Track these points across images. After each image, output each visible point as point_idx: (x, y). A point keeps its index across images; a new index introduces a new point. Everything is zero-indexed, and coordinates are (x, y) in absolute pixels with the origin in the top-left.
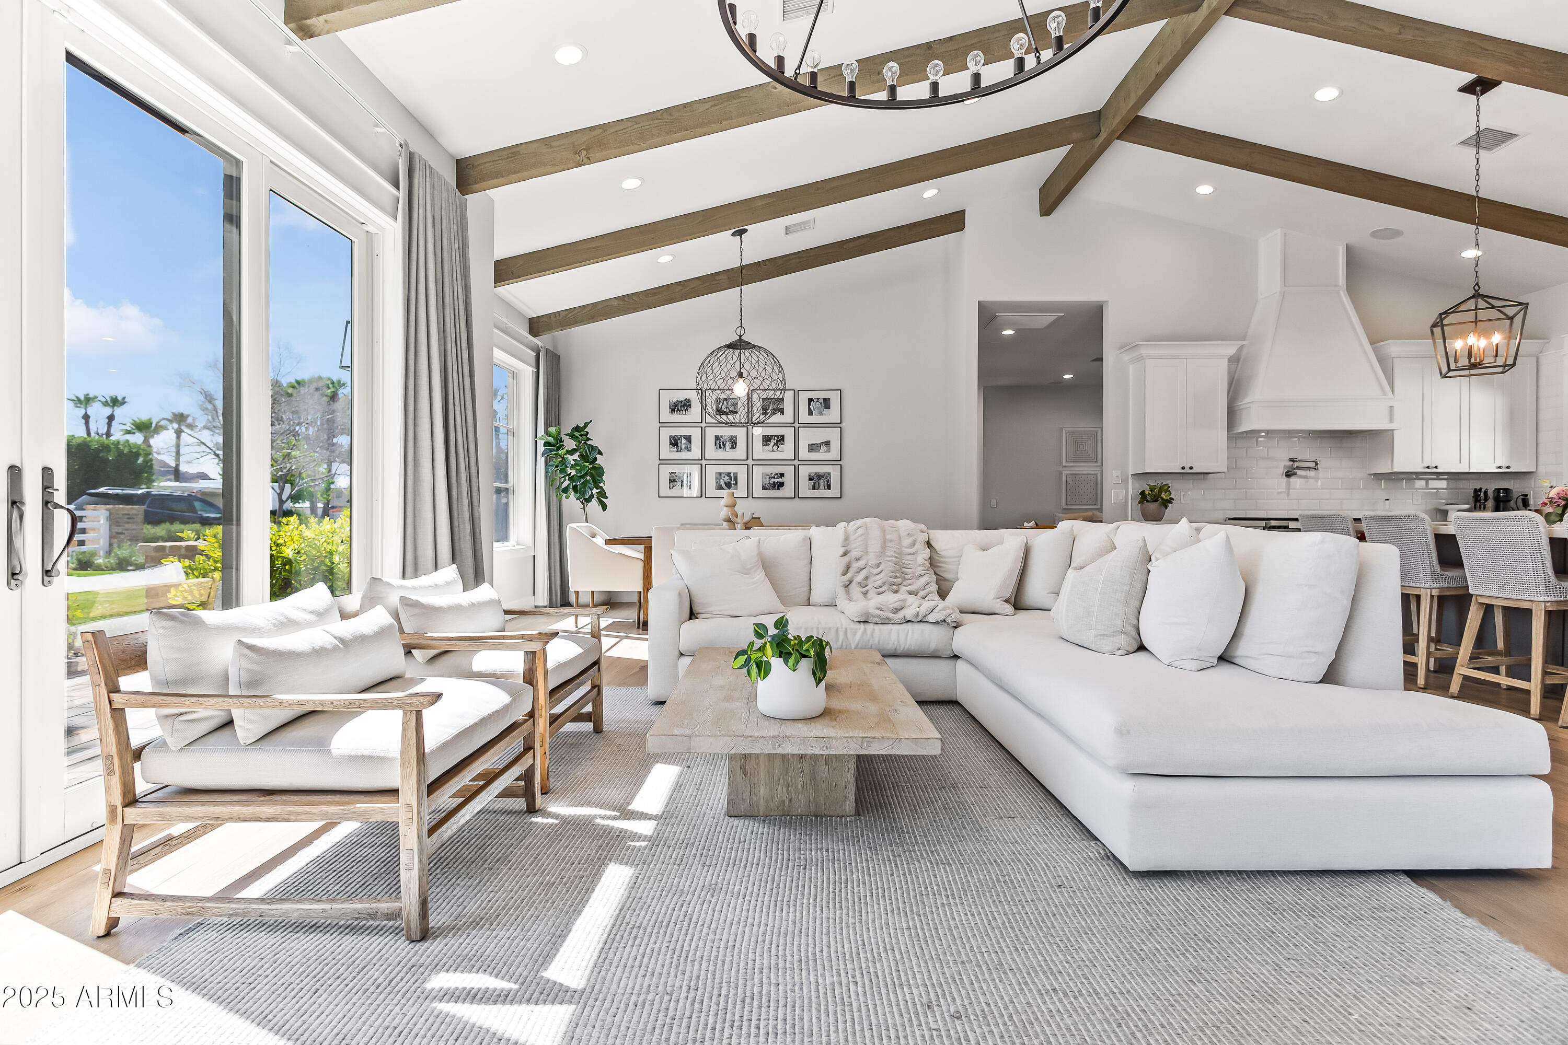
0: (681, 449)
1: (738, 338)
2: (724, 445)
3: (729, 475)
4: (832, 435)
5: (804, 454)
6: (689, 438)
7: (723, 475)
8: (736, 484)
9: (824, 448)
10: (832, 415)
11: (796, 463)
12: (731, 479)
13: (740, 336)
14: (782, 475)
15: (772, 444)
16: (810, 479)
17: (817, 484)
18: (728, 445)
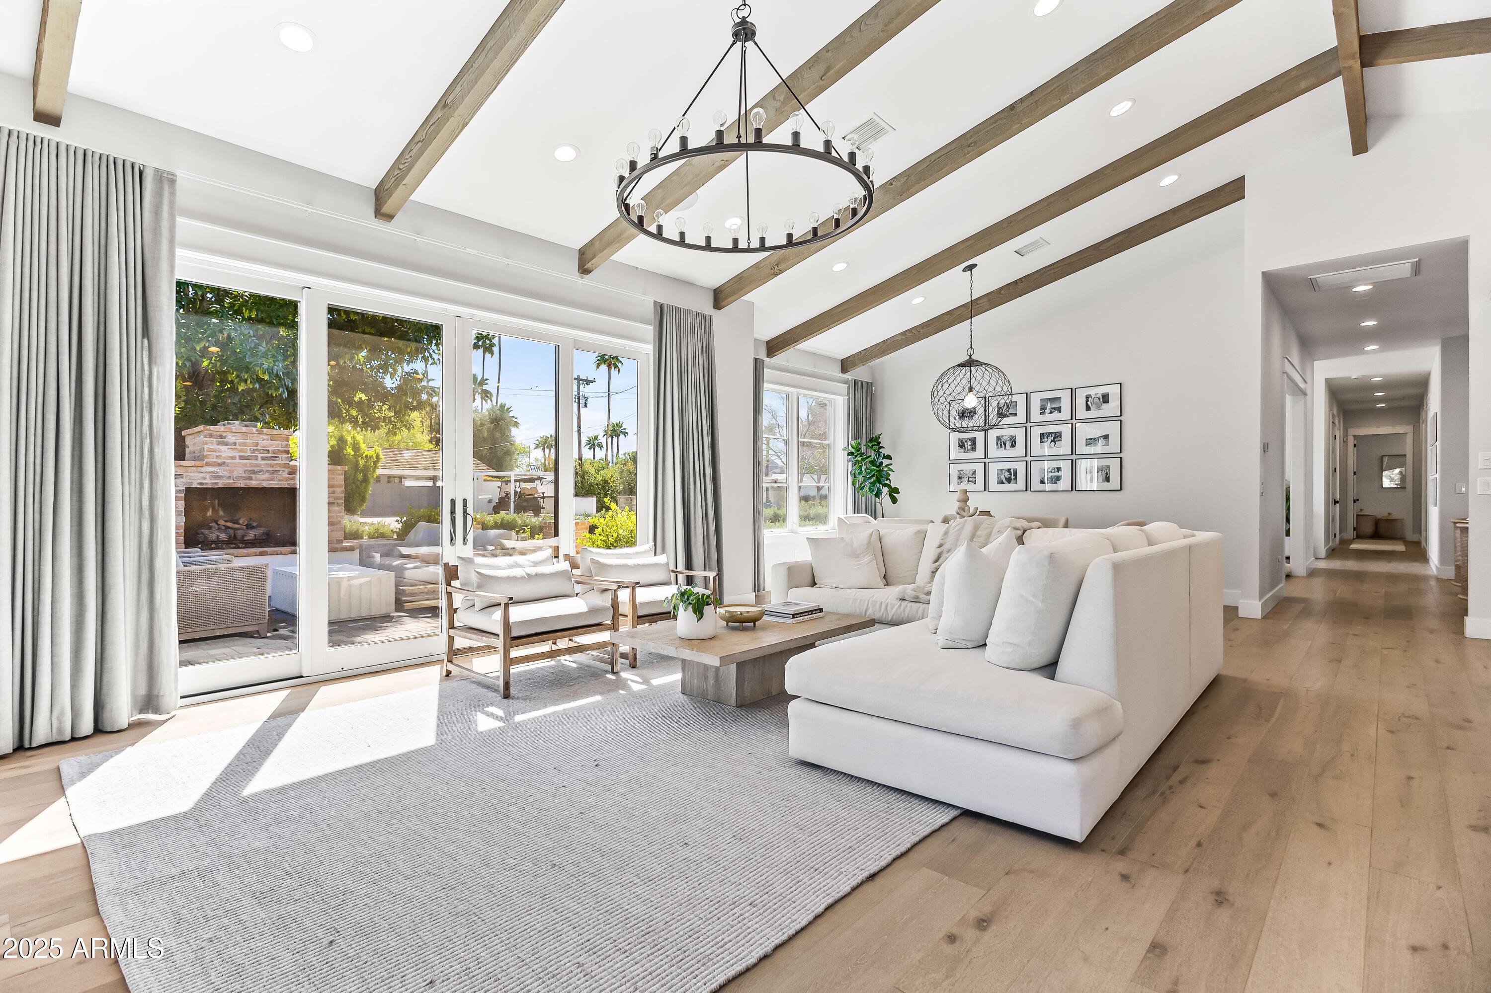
0: (968, 450)
1: (968, 357)
2: (1005, 444)
3: (1009, 470)
4: (1112, 428)
5: (1081, 448)
6: (974, 441)
7: (1004, 471)
8: (1016, 479)
9: (1101, 442)
10: (1112, 408)
11: (1074, 457)
12: (1011, 474)
13: (970, 356)
14: (1059, 469)
15: (1050, 441)
16: (1088, 473)
18: (1008, 444)
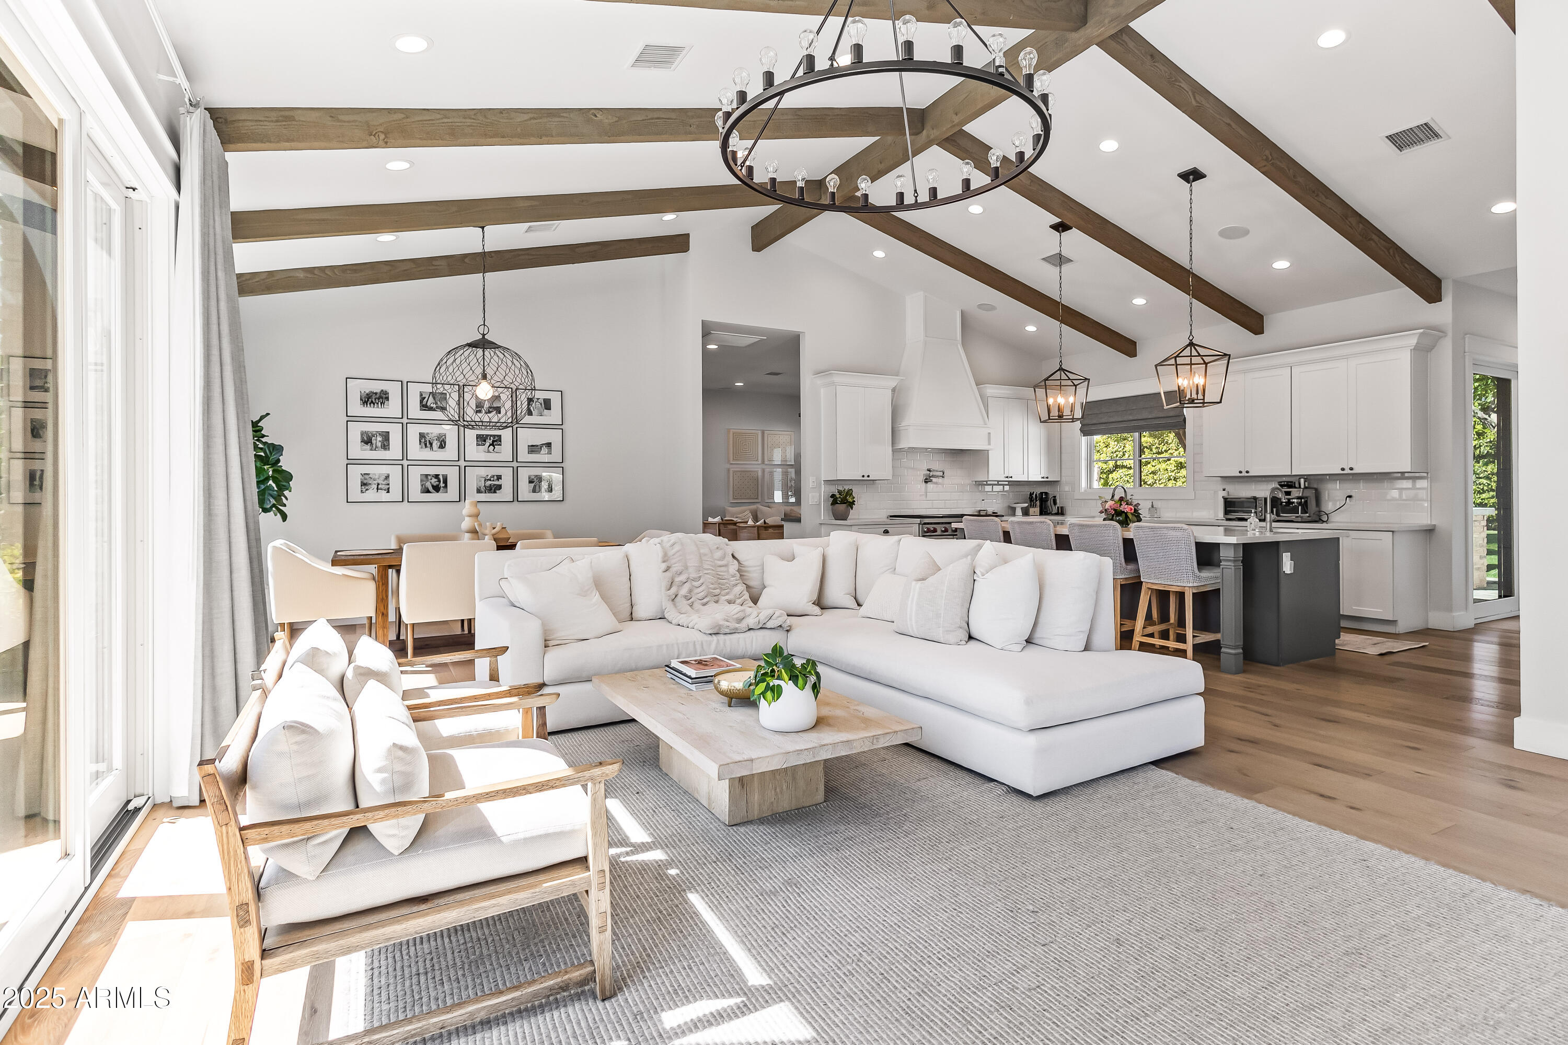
0: (376, 447)
1: (481, 337)
2: (431, 444)
3: (437, 476)
4: (553, 436)
5: (523, 455)
6: (386, 436)
7: (429, 477)
8: (446, 486)
9: (545, 450)
10: (553, 416)
11: (515, 464)
12: (439, 481)
13: (484, 335)
14: (499, 477)
15: (488, 444)
16: (531, 482)
17: (537, 487)
18: (436, 444)
